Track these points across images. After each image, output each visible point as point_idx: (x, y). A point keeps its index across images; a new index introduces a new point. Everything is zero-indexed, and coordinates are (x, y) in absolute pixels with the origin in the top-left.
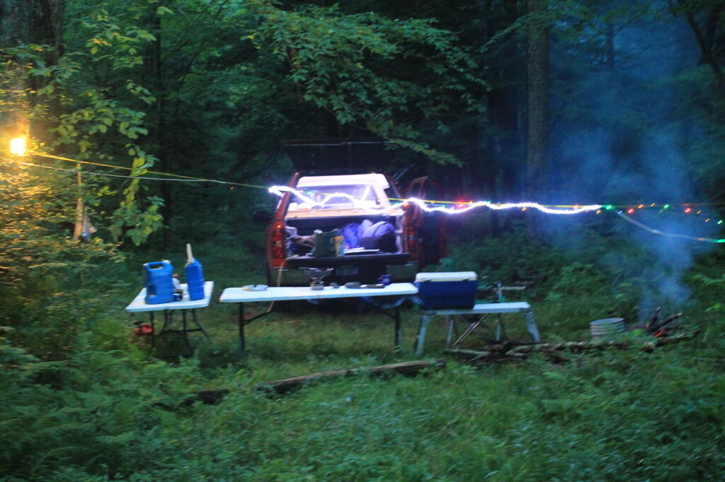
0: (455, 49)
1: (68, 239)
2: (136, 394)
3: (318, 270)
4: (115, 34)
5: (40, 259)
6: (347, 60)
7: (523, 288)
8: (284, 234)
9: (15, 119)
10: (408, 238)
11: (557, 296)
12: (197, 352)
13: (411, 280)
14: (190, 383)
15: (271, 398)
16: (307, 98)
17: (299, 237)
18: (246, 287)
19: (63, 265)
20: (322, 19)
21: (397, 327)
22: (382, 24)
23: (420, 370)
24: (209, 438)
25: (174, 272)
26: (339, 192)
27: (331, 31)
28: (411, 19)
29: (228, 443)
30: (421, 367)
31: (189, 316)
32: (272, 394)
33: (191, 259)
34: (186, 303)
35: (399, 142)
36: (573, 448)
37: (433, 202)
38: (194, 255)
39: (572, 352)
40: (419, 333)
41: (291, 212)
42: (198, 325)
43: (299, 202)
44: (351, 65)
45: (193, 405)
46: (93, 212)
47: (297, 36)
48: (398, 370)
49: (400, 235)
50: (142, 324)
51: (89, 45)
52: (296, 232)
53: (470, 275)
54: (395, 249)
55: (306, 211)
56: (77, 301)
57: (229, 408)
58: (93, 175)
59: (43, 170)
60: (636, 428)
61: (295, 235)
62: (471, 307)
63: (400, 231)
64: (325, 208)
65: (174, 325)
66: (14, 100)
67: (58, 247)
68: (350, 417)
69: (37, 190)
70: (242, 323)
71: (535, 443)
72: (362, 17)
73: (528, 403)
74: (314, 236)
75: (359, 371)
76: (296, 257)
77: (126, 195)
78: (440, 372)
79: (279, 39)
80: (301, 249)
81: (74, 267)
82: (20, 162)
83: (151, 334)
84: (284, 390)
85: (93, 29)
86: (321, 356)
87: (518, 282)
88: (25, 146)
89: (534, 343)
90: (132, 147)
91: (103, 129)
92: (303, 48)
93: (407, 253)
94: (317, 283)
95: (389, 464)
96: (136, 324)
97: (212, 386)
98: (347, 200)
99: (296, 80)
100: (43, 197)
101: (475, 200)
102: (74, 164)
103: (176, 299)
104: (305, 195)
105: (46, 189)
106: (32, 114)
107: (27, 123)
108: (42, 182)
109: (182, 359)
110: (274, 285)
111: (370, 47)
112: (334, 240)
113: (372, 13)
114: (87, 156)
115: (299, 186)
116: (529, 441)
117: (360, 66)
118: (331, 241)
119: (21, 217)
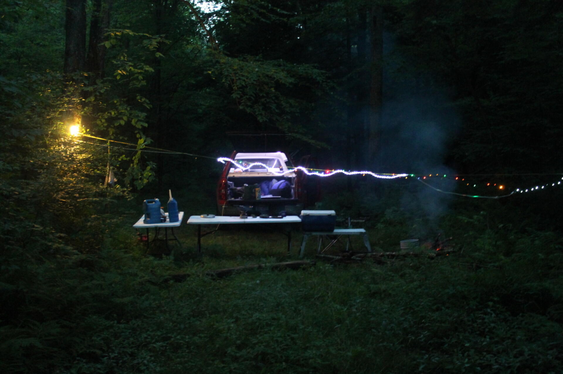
0: (329, 81)
1: (101, 185)
2: (136, 275)
3: (244, 207)
4: (131, 68)
5: (84, 196)
6: (265, 86)
7: (364, 221)
8: (226, 186)
9: (73, 115)
10: (298, 190)
11: (382, 226)
12: (173, 252)
13: (298, 214)
14: (167, 270)
15: (214, 279)
16: (241, 107)
17: (236, 188)
18: (202, 216)
19: (97, 199)
20: (252, 62)
21: (289, 242)
22: (287, 67)
23: (301, 266)
24: (176, 301)
25: (161, 205)
26: (257, 162)
27: (257, 69)
28: (304, 64)
29: (188, 304)
30: (302, 264)
31: (169, 232)
32: (214, 277)
33: (171, 198)
34: (168, 224)
35: (294, 135)
36: (386, 312)
37: (312, 169)
38: (173, 196)
39: (388, 258)
40: (301, 245)
41: (231, 173)
42: (175, 237)
43: (236, 168)
44: (268, 89)
45: (169, 282)
46: (116, 170)
47: (236, 72)
48: (288, 265)
49: (294, 188)
50: (143, 235)
51: (115, 74)
52: (233, 185)
53: (332, 212)
54: (290, 196)
55: (240, 173)
56: (104, 221)
57: (189, 285)
58: (116, 148)
59: (88, 145)
60: (422, 302)
61: (233, 187)
62: (332, 231)
63: (294, 186)
64: (251, 171)
65: (160, 237)
66: (73, 104)
67: (95, 189)
68: (258, 292)
69: (84, 156)
70: (200, 236)
71: (363, 309)
72: (276, 62)
73: (362, 287)
74: (243, 188)
75: (265, 266)
76: (233, 199)
77: (134, 160)
78: (312, 267)
79: (226, 74)
80: (236, 194)
81: (103, 201)
82: (75, 140)
83: (147, 241)
84: (222, 275)
85: (118, 64)
86: (244, 257)
87: (361, 218)
88: (79, 130)
89: (367, 252)
90: (139, 133)
91: (122, 123)
92: (239, 79)
93: (297, 199)
94: (244, 215)
95: (278, 319)
96: (139, 235)
97: (181, 272)
98: (262, 167)
99: (234, 97)
100: (86, 160)
101: (335, 169)
102: (106, 142)
103: (162, 221)
104: (238, 163)
105: (89, 156)
106: (82, 113)
107: (80, 117)
108: (87, 151)
109: (164, 256)
110: (220, 215)
111: (279, 80)
112: (255, 190)
113: (281, 60)
114: (112, 137)
115: (236, 158)
116: (360, 308)
117: (273, 90)
118: (253, 191)
119: (74, 171)
